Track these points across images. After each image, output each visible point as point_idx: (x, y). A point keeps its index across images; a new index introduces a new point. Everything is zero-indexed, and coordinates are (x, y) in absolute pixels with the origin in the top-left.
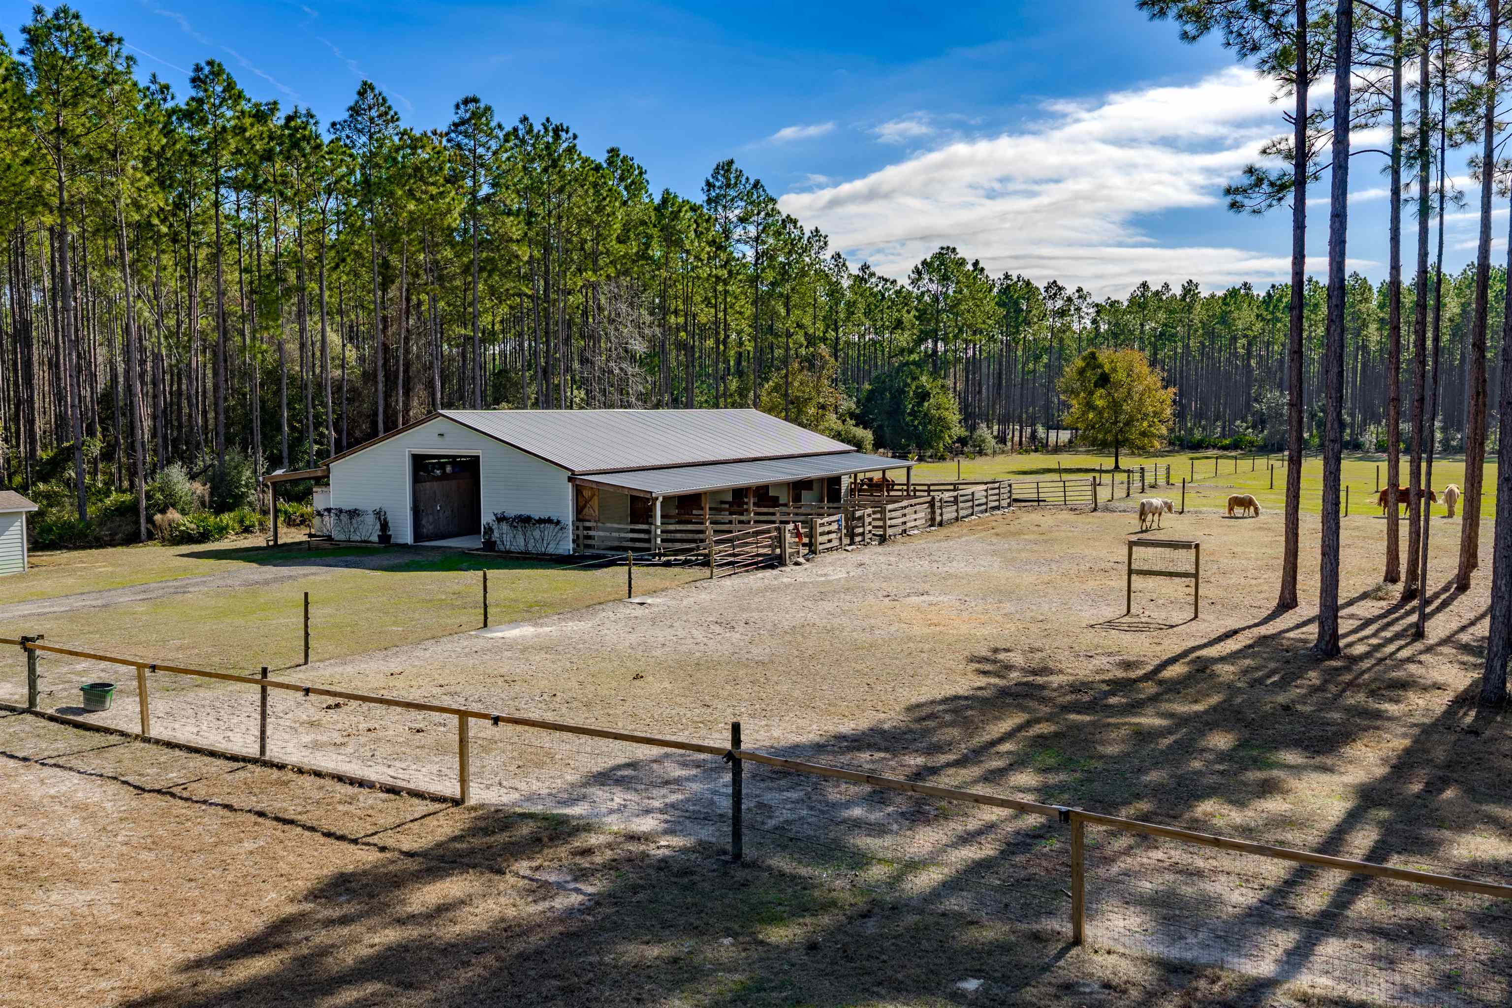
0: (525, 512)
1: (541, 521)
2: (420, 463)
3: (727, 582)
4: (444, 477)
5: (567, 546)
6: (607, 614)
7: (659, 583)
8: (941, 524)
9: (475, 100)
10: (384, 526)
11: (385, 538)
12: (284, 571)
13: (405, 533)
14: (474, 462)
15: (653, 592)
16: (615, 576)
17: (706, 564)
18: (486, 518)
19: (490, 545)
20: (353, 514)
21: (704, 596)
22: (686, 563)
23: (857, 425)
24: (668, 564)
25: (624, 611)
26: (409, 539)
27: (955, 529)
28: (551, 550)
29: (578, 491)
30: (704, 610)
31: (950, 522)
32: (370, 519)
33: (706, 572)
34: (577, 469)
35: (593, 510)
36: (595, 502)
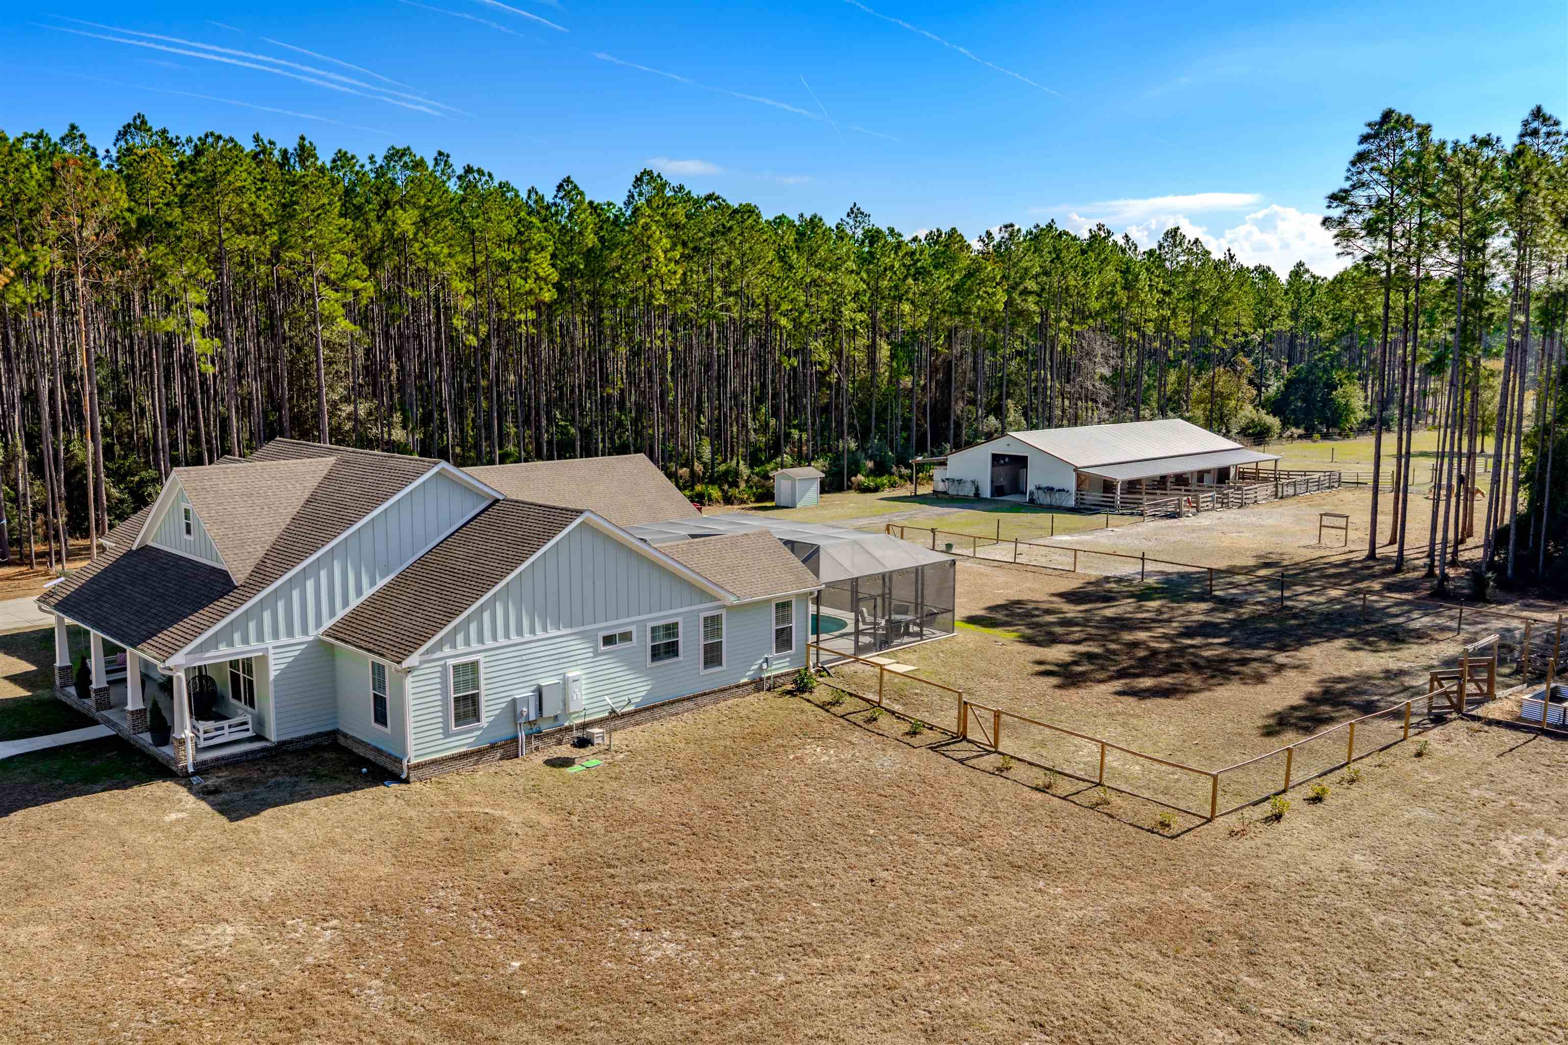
0: (1051, 485)
1: (1059, 490)
2: (996, 458)
3: (1151, 524)
4: (1005, 463)
5: (1072, 503)
6: (1098, 533)
7: (1118, 522)
8: (1282, 498)
9: (1012, 225)
10: (977, 489)
11: (977, 494)
12: (946, 510)
13: (986, 492)
14: (1025, 459)
15: (1117, 526)
16: (1100, 518)
17: (1142, 515)
18: (1030, 487)
19: (1032, 500)
20: (960, 481)
21: (1140, 529)
22: (1132, 514)
23: (1268, 414)
24: (1123, 514)
25: (1105, 533)
26: (988, 496)
27: (1290, 501)
28: (1064, 504)
29: (1079, 476)
30: (1139, 534)
31: (1288, 496)
32: (969, 485)
33: (1141, 518)
34: (1078, 465)
35: (1086, 486)
36: (1087, 482)
